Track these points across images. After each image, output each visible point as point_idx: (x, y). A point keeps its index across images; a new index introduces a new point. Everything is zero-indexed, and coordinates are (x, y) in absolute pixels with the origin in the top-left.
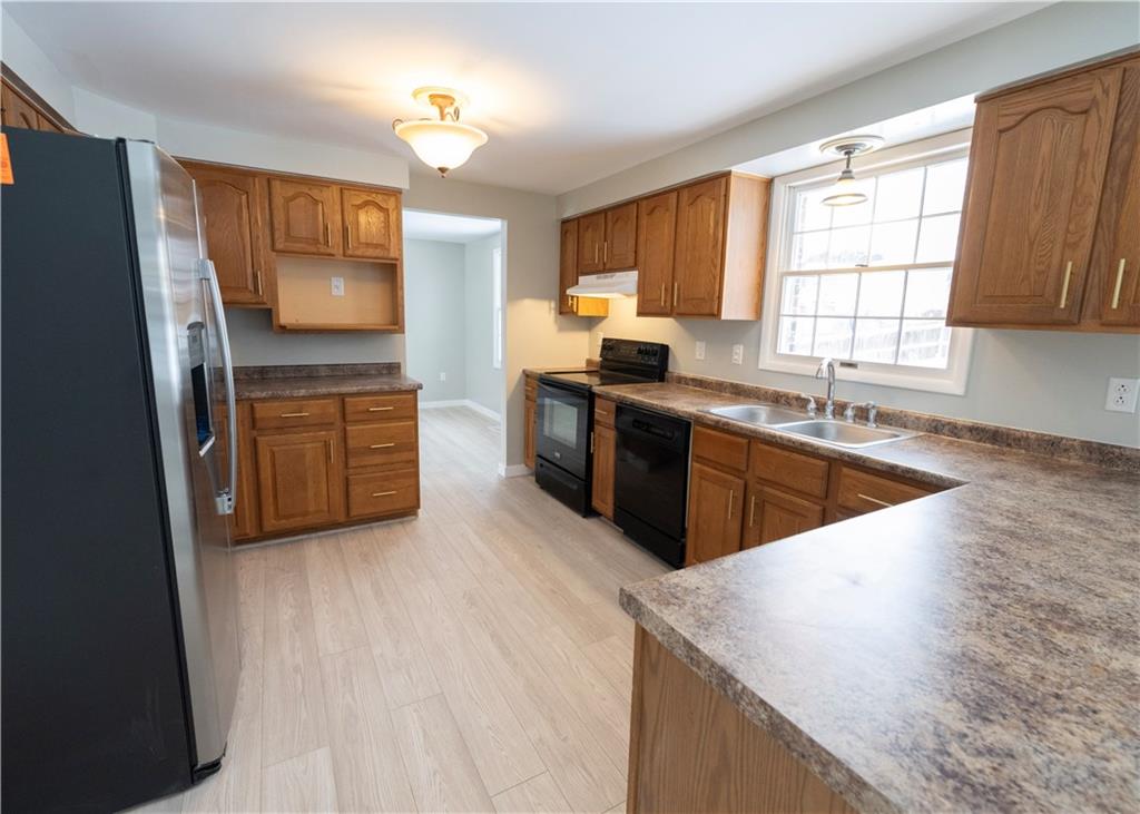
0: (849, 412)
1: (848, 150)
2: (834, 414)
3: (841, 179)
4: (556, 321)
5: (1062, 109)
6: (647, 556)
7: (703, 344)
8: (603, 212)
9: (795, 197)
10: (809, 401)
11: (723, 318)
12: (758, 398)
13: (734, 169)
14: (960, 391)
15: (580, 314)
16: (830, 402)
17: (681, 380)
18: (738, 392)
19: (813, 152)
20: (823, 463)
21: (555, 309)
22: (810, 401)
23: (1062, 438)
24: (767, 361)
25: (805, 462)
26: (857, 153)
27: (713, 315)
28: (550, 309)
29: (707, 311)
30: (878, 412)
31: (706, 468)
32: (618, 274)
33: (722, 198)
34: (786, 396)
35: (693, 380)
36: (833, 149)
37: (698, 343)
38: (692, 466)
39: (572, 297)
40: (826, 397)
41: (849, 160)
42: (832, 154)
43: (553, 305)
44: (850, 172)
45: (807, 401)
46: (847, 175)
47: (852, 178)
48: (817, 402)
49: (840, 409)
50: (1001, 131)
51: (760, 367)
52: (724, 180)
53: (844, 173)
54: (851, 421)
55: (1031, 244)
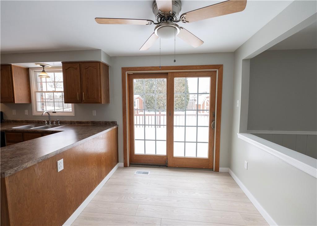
0: (54, 123)
1: (43, 66)
2: (51, 123)
5: (73, 68)
9: (36, 74)
11: (15, 103)
13: (12, 64)
14: (74, 115)
20: (40, 134)
24: (35, 113)
26: (45, 67)
27: (12, 102)
29: (10, 101)
30: (60, 122)
33: (10, 72)
34: (41, 121)
36: (39, 65)
37: (13, 111)
40: (49, 120)
41: (44, 68)
45: (45, 122)
46: (44, 71)
47: (45, 72)
48: (47, 121)
50: (66, 69)
51: (33, 115)
52: (10, 67)
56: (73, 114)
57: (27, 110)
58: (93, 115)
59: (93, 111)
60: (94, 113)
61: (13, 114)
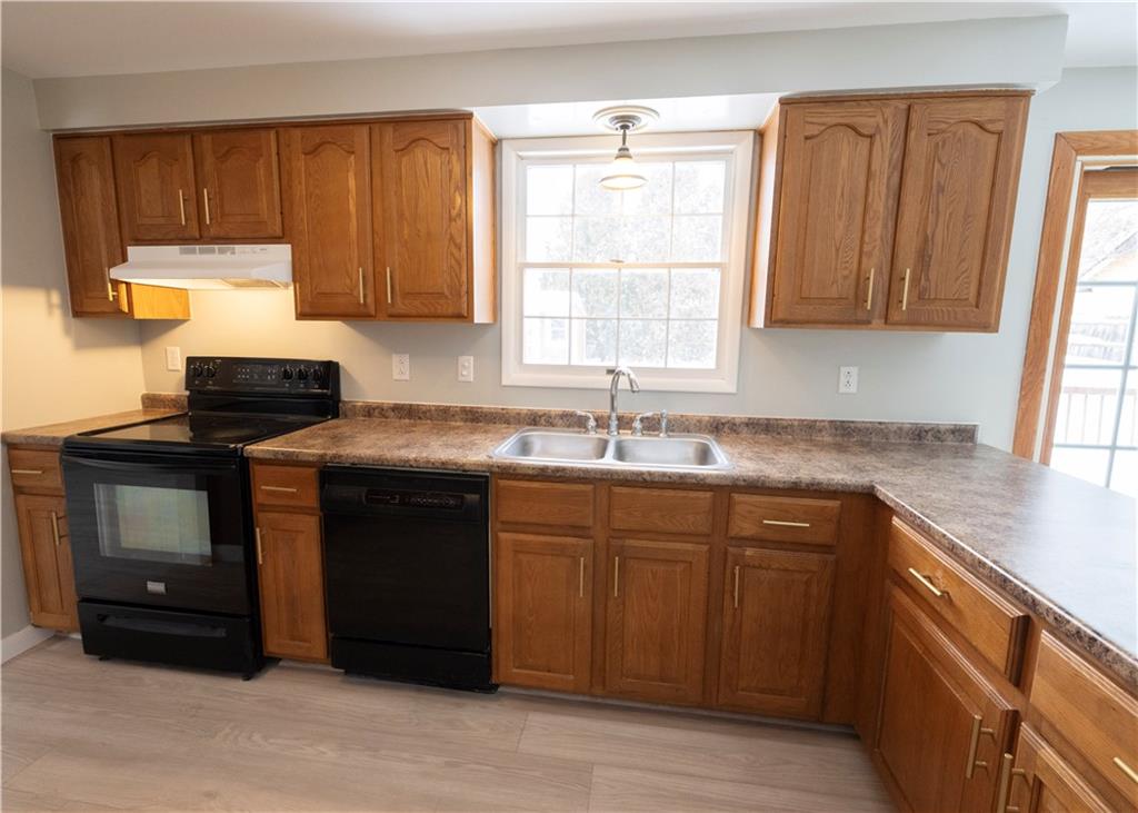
0: (637, 425)
1: (625, 122)
2: (619, 428)
3: (618, 157)
4: (67, 331)
5: (854, 129)
6: (413, 694)
7: (406, 358)
8: (193, 134)
10: (587, 418)
11: (476, 321)
12: (508, 422)
13: (476, 112)
14: (736, 389)
15: (138, 315)
16: (614, 415)
17: (370, 412)
18: (477, 419)
19: (582, 115)
21: (63, 306)
22: (589, 418)
23: (816, 421)
24: (512, 375)
25: (684, 497)
27: (459, 317)
28: (50, 306)
29: (450, 311)
30: (669, 421)
31: (522, 537)
32: (238, 247)
35: (397, 408)
36: (606, 120)
37: (395, 358)
38: (497, 539)
39: (116, 283)
40: (608, 411)
41: (625, 136)
42: (604, 125)
43: (56, 298)
44: (627, 150)
46: (623, 153)
47: (629, 157)
49: (625, 423)
50: (807, 138)
51: (504, 383)
52: (461, 125)
53: (620, 150)
54: (639, 434)
55: (837, 250)
56: (727, 385)
57: (472, 358)
58: (843, 389)
59: (844, 370)
60: (850, 380)
61: (396, 377)
